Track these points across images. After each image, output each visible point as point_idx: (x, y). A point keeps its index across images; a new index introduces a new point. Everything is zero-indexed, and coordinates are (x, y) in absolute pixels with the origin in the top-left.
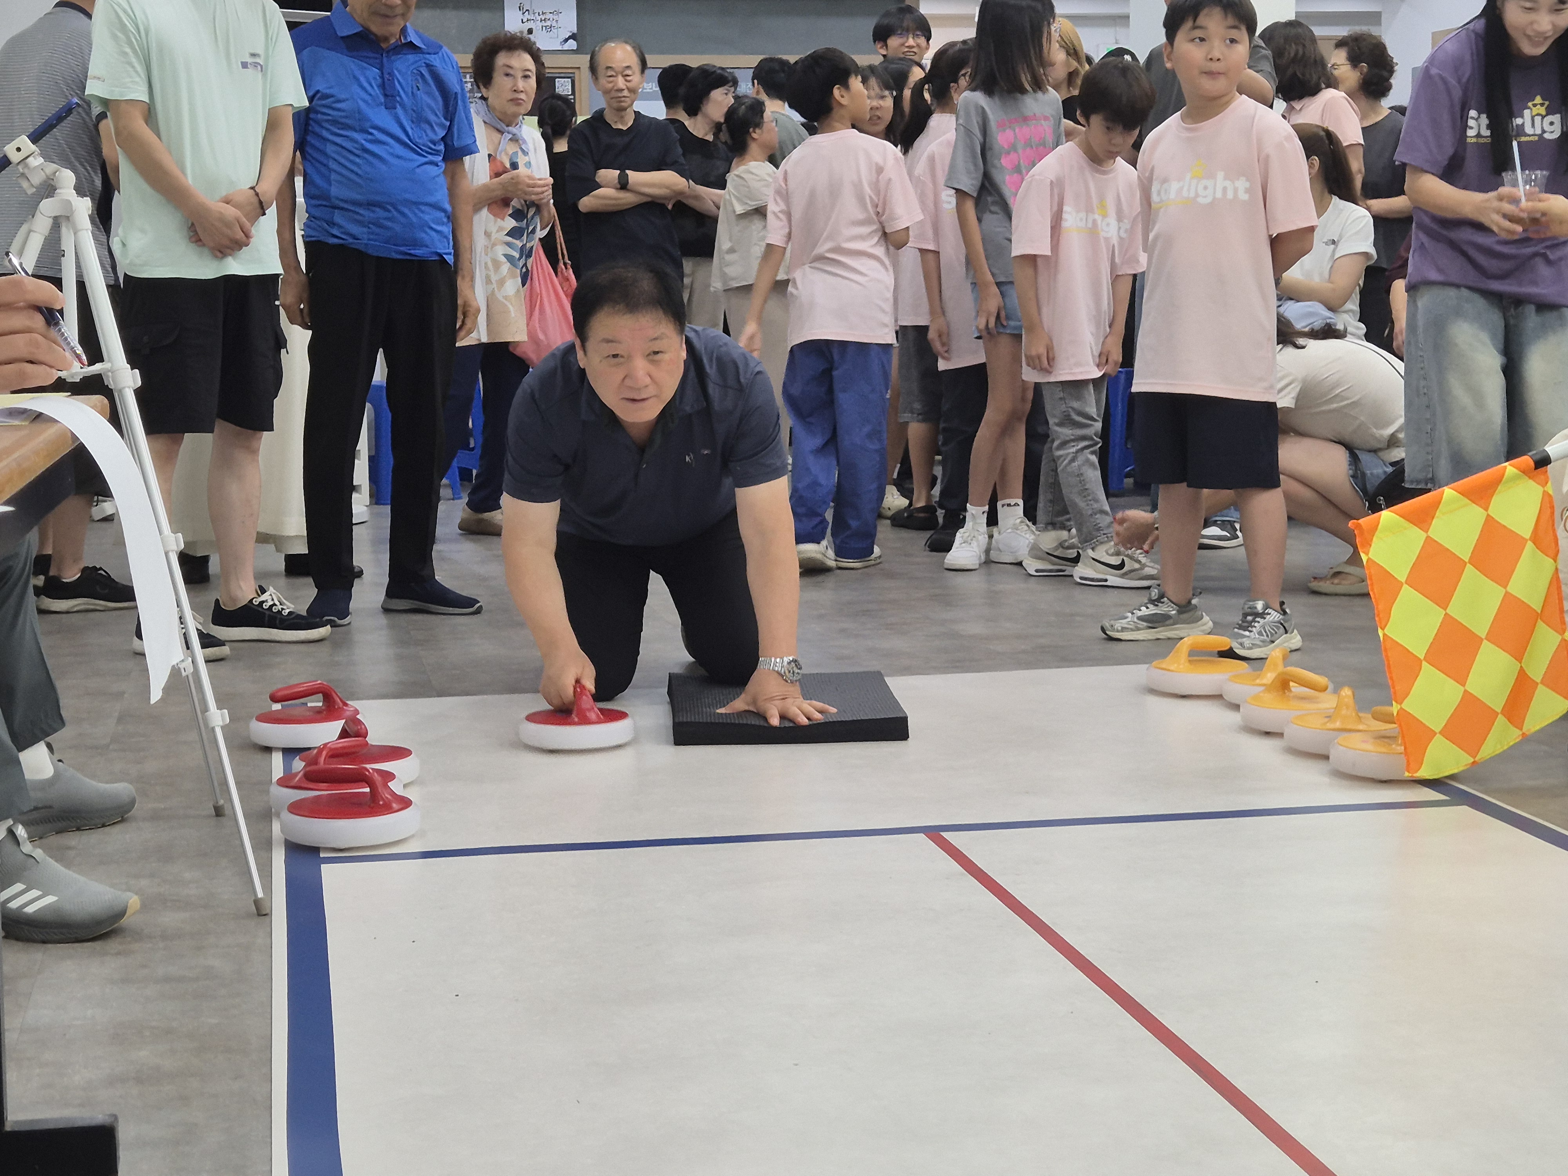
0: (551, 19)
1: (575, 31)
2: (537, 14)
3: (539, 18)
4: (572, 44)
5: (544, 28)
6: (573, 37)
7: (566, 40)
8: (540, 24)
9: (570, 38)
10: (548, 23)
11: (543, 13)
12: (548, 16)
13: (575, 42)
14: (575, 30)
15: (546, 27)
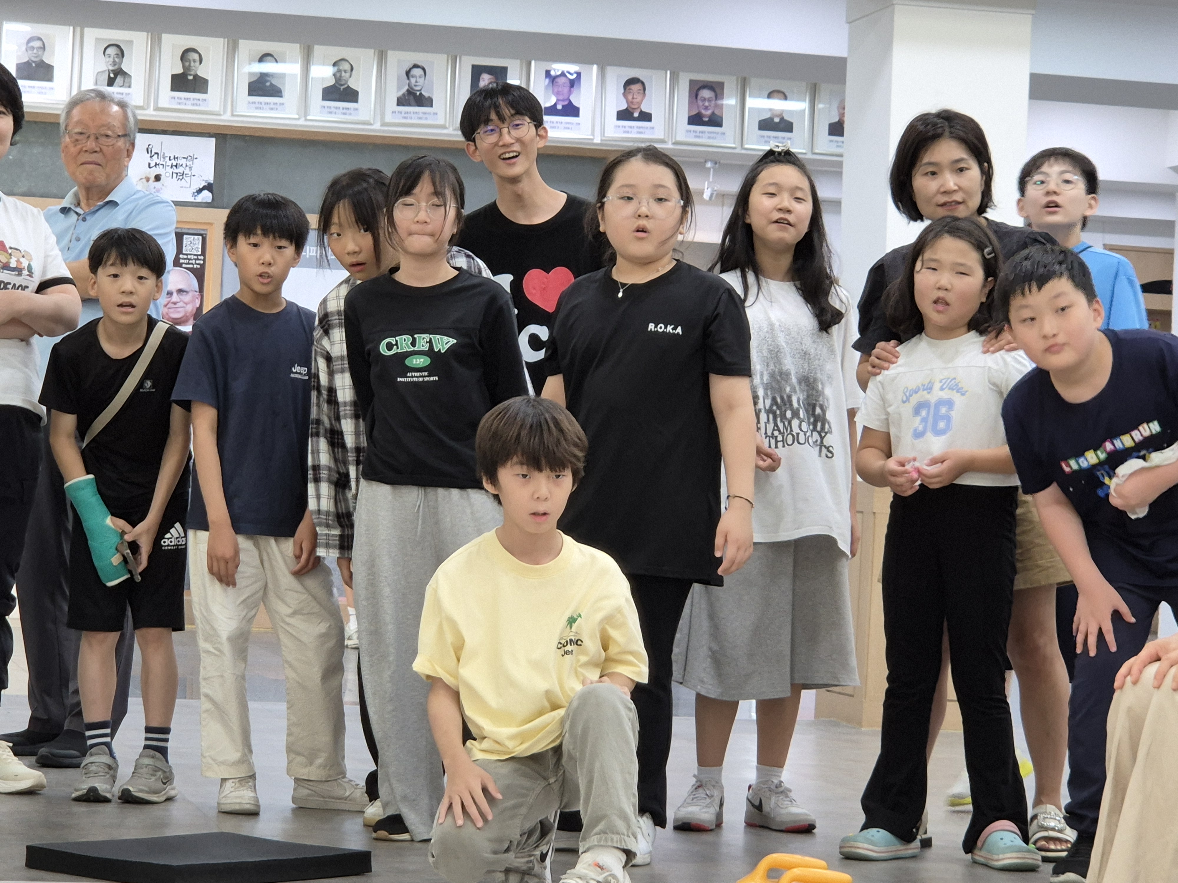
0: (184, 165)
1: (212, 182)
2: (167, 159)
3: (169, 163)
4: (206, 196)
5: (175, 175)
6: (209, 187)
7: (200, 191)
8: (172, 170)
9: (204, 188)
10: (180, 170)
11: (174, 158)
12: (180, 162)
13: (210, 194)
14: (211, 179)
15: (177, 174)
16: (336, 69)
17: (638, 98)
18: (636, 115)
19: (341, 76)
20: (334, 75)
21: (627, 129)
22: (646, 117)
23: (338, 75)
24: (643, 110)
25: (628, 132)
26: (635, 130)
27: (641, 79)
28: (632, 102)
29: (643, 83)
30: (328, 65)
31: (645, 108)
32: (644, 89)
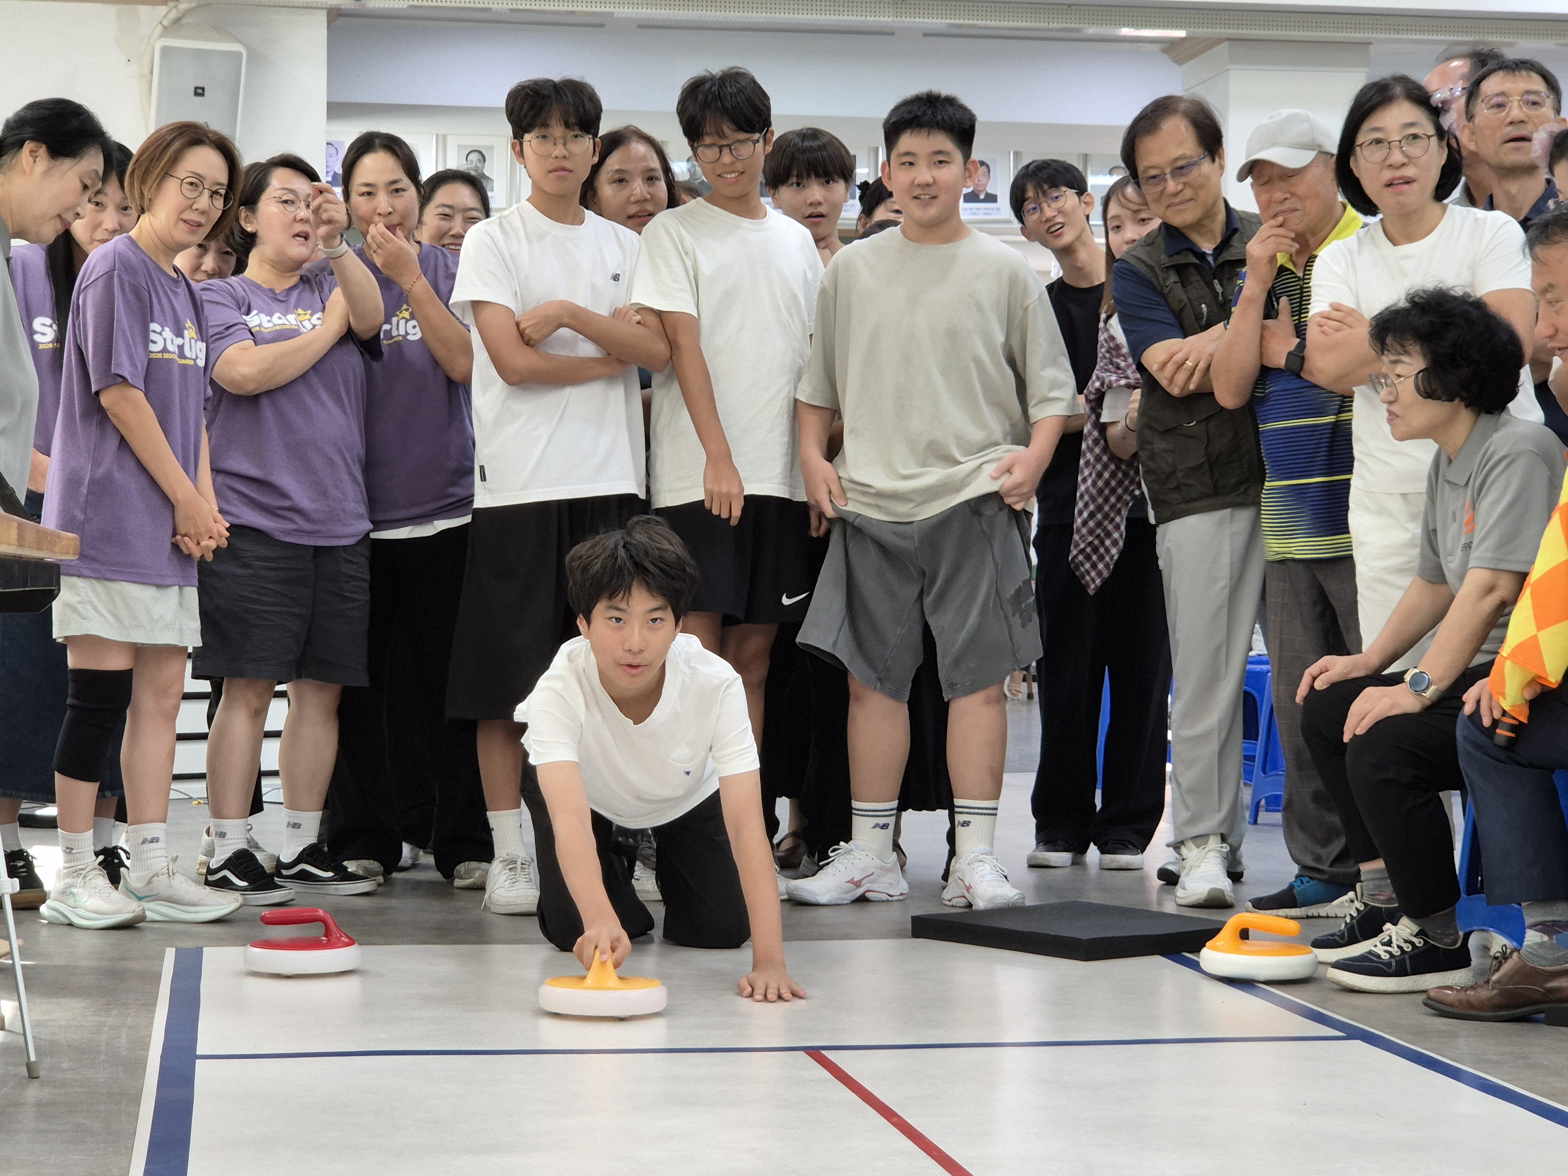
16: (690, 164)
17: (983, 180)
18: (982, 197)
19: (695, 171)
20: (689, 170)
21: (975, 211)
22: (991, 198)
23: (692, 170)
24: (989, 191)
25: (975, 214)
26: (981, 212)
27: (986, 161)
28: (978, 185)
29: (988, 166)
30: (682, 161)
31: (990, 190)
32: (989, 172)
